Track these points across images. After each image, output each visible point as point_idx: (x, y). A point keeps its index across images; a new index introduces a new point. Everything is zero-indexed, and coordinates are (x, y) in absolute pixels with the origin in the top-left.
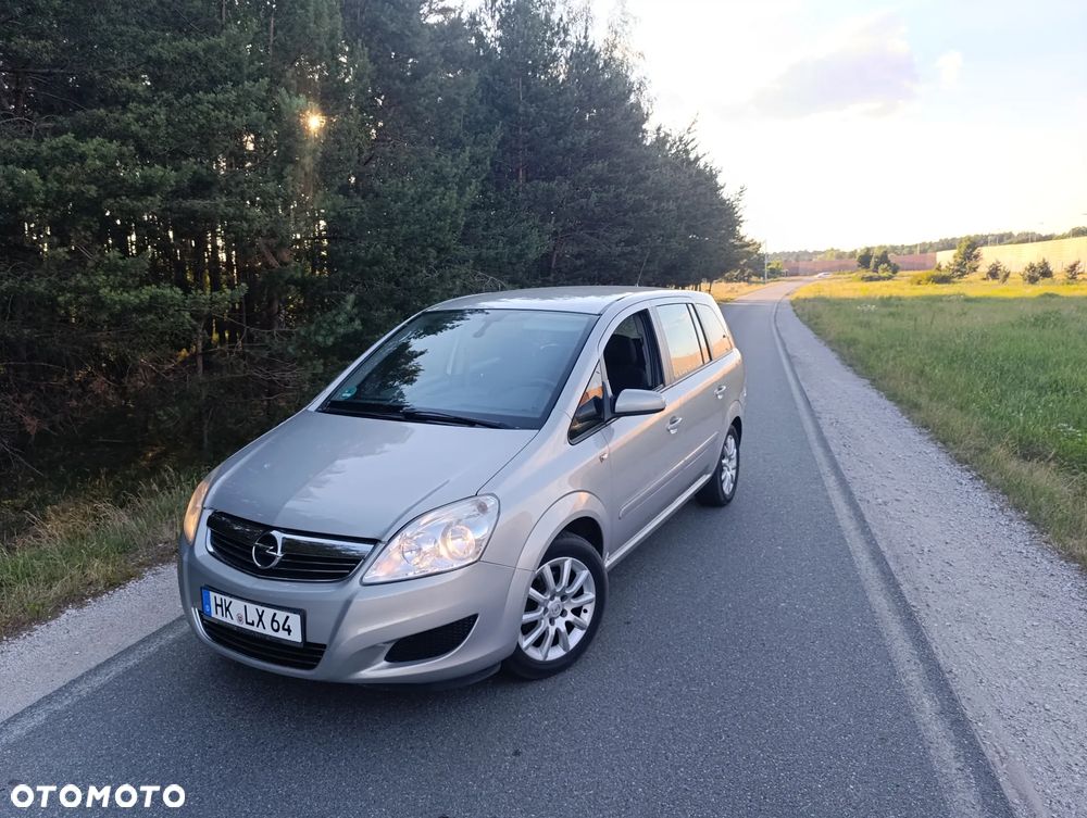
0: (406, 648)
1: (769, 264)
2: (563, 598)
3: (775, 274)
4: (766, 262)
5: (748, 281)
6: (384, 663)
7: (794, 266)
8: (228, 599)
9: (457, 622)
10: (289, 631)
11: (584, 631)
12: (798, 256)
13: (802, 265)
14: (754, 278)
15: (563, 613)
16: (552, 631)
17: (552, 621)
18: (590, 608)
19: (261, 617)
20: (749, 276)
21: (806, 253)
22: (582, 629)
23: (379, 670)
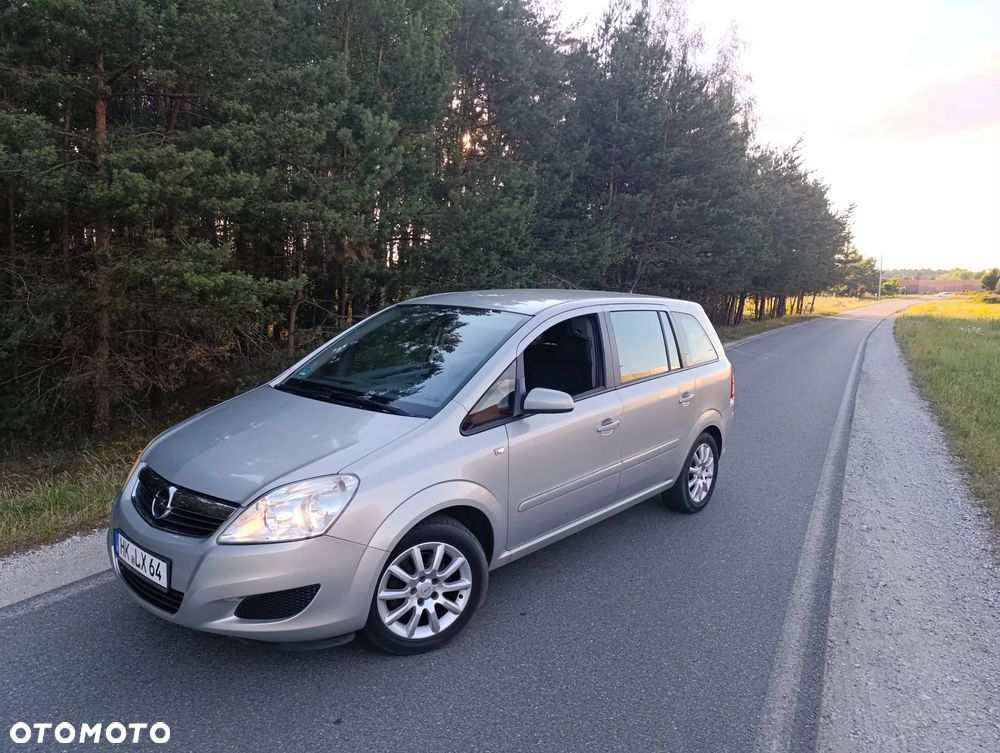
0: (255, 606)
1: (885, 281)
2: (435, 581)
3: (890, 291)
4: (881, 278)
5: (860, 297)
6: (234, 617)
7: (911, 285)
8: (128, 542)
9: (299, 589)
10: (159, 576)
11: (457, 616)
12: (919, 275)
13: (922, 283)
14: (867, 294)
15: (434, 595)
16: (419, 611)
17: (421, 602)
18: (466, 594)
19: (144, 560)
20: (862, 291)
21: (929, 272)
22: (455, 613)
23: (229, 623)
